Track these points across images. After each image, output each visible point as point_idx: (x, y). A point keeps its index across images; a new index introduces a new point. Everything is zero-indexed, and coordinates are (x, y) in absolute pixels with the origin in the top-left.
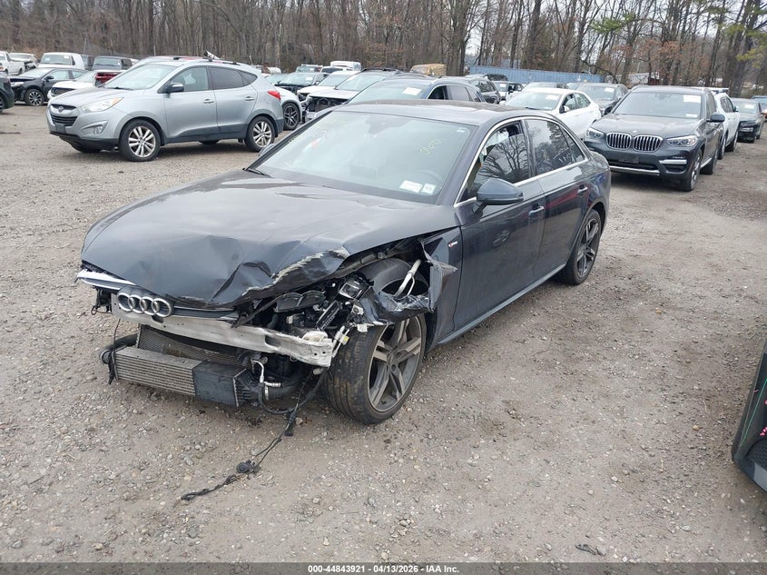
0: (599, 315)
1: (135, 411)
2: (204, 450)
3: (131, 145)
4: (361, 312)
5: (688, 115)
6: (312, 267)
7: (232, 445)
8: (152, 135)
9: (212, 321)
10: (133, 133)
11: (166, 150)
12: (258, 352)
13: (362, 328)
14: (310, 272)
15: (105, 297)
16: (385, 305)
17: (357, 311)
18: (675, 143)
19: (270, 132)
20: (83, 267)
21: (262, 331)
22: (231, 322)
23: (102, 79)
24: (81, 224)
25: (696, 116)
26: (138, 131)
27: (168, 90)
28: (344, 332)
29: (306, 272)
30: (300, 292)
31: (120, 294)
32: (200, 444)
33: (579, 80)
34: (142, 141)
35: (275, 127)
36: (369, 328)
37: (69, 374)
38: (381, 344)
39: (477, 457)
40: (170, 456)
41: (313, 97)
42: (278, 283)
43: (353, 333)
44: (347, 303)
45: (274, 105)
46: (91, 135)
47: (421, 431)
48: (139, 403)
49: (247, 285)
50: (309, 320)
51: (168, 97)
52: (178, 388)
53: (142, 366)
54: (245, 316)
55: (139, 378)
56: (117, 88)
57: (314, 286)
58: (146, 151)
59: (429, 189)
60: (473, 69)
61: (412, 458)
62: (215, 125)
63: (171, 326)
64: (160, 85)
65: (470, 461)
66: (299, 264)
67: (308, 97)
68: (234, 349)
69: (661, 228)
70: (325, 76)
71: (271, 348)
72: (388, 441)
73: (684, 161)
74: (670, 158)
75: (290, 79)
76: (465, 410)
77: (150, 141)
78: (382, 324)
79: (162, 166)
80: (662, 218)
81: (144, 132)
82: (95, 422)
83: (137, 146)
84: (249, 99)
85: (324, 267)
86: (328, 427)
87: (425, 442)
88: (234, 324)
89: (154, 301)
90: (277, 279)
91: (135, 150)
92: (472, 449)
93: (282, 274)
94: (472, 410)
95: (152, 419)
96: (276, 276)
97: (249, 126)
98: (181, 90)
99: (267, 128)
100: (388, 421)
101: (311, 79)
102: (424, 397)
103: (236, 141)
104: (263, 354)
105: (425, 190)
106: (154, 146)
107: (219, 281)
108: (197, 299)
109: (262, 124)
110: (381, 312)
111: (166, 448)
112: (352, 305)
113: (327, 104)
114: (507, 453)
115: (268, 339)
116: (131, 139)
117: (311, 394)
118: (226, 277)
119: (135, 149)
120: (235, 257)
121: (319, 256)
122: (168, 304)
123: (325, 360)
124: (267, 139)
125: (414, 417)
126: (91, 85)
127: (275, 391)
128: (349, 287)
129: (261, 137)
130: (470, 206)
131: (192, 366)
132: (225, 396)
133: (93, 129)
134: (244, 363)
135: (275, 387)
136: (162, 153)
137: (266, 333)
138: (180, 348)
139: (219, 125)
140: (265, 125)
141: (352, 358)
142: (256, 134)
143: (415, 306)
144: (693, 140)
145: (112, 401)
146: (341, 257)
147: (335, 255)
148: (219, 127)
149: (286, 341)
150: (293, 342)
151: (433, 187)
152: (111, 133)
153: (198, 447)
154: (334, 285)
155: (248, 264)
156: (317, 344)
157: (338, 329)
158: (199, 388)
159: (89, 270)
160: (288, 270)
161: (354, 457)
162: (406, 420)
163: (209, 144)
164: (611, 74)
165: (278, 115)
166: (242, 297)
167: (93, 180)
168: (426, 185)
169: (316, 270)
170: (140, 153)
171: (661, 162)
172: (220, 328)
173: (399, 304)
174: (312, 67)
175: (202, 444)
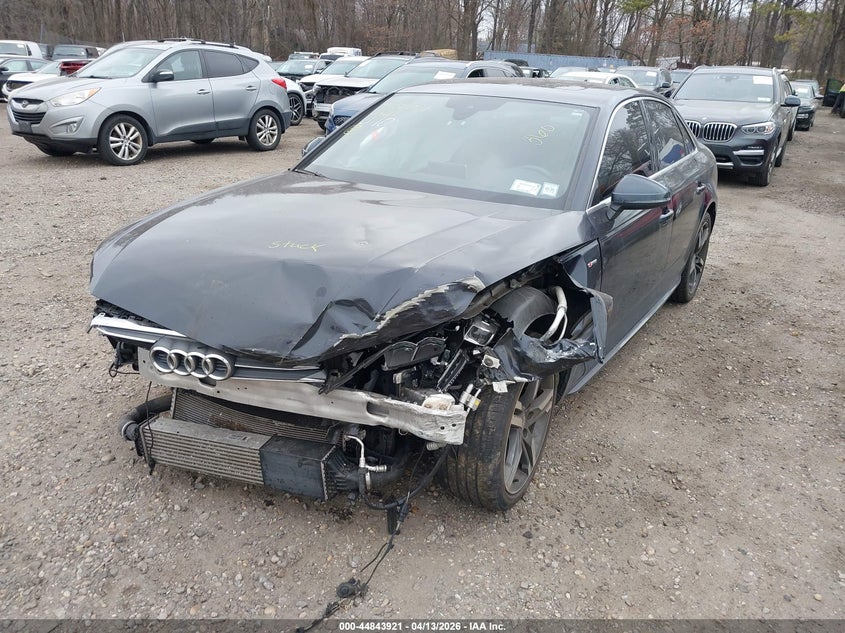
0: (726, 340)
1: (177, 507)
2: (284, 564)
3: (112, 145)
4: (496, 363)
5: (760, 99)
6: (432, 305)
7: (320, 553)
8: (137, 133)
9: (290, 383)
10: (115, 131)
11: (154, 151)
12: (355, 425)
13: (500, 387)
14: (430, 312)
15: (127, 352)
16: (530, 354)
17: (489, 362)
18: (751, 130)
19: (275, 127)
20: (97, 311)
21: (363, 396)
22: (317, 384)
23: (70, 69)
24: (63, 245)
25: (769, 100)
26: (121, 128)
27: (154, 78)
28: (473, 393)
29: (425, 313)
30: (414, 339)
31: (156, 349)
32: (276, 554)
33: (605, 65)
34: (125, 140)
35: (282, 121)
36: (509, 386)
37: (76, 454)
38: (519, 405)
39: (652, 552)
40: (239, 577)
41: (322, 86)
42: (383, 328)
43: (487, 394)
44: (476, 352)
45: (279, 95)
46: (63, 134)
47: (566, 517)
48: (181, 495)
49: (341, 331)
50: (425, 378)
51: (155, 86)
52: (238, 474)
53: (186, 445)
54: (336, 375)
55: (180, 461)
56: (92, 77)
57: (431, 332)
58: (131, 153)
59: (551, 190)
60: (487, 54)
61: (568, 559)
62: (212, 121)
63: (228, 390)
64: (145, 72)
65: (644, 558)
66: (415, 301)
67: (315, 87)
68: (320, 420)
69: (752, 230)
70: (327, 63)
71: (375, 419)
72: (528, 535)
73: (761, 152)
74: (745, 148)
75: (286, 67)
76: (613, 482)
77: (135, 140)
78: (525, 380)
79: (152, 170)
80: (748, 218)
81: (128, 130)
82: (124, 527)
83: (121, 147)
84: (250, 88)
85: (450, 305)
86: (444, 517)
87: (577, 533)
88: (324, 389)
89: (207, 357)
90: (383, 323)
91: (118, 152)
92: (641, 540)
93: (389, 315)
94: (621, 481)
95: (201, 519)
96: (381, 319)
97: (252, 121)
98: (170, 78)
99: (272, 122)
100: (519, 504)
101: (311, 67)
102: (554, 465)
103: (236, 139)
104: (362, 427)
105: (544, 192)
106: (140, 146)
107: (300, 327)
108: (269, 352)
109: (267, 118)
110: (523, 363)
111: (230, 563)
112: (482, 355)
113: (338, 93)
114: (686, 543)
115: (370, 407)
116: (112, 138)
117: (428, 479)
118: (312, 320)
119: (117, 150)
120: (322, 292)
121: (443, 289)
122: (226, 361)
123: (455, 436)
124: (272, 135)
125: (551, 495)
126: (55, 76)
127: (379, 477)
128: (476, 329)
129: (265, 133)
130: (603, 211)
131: (258, 445)
132: (311, 486)
133: (65, 127)
134: (335, 440)
135: (379, 473)
136: (151, 154)
137: (369, 399)
138: (238, 418)
139: (218, 120)
140: (269, 120)
141: (485, 427)
142: (260, 130)
143: (577, 355)
144: (770, 126)
145: (142, 494)
146: (472, 290)
147: (465, 288)
148: (217, 123)
149: (399, 410)
150: (409, 411)
151: (556, 188)
152: (88, 130)
153: (274, 559)
154: (458, 328)
155: (340, 303)
156: (445, 413)
157: (464, 388)
158: (270, 475)
159: (107, 315)
160: (399, 309)
161: (489, 561)
162: (541, 501)
163: (203, 143)
164: (639, 58)
165: (284, 107)
166: (333, 349)
167: (70, 189)
168: (546, 185)
169: (437, 309)
170: (124, 155)
171: (735, 153)
172: (300, 392)
173: (550, 351)
174: (305, 55)
175: (280, 554)
